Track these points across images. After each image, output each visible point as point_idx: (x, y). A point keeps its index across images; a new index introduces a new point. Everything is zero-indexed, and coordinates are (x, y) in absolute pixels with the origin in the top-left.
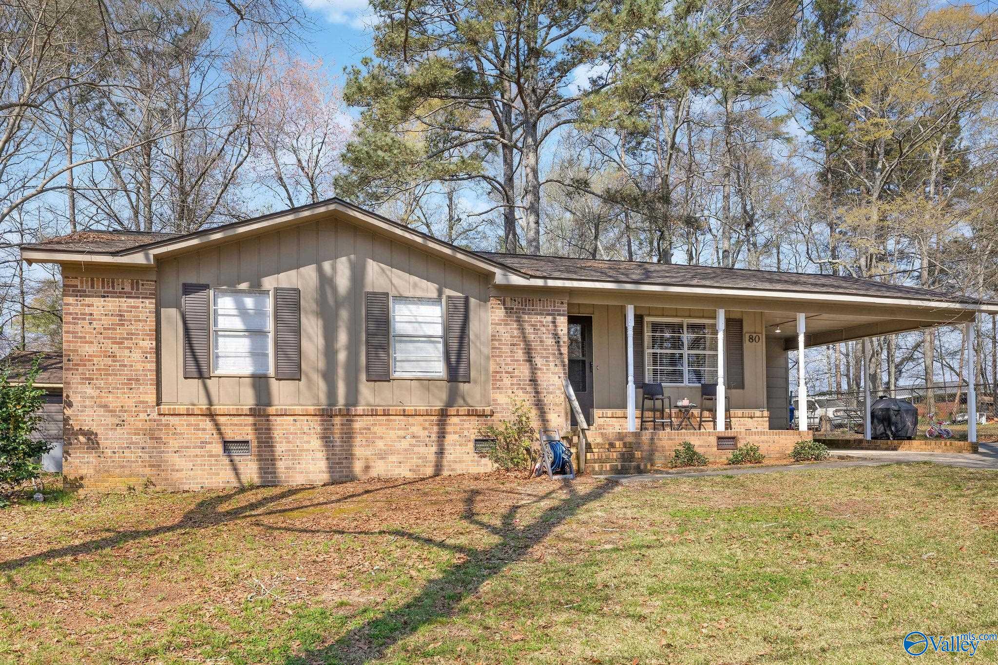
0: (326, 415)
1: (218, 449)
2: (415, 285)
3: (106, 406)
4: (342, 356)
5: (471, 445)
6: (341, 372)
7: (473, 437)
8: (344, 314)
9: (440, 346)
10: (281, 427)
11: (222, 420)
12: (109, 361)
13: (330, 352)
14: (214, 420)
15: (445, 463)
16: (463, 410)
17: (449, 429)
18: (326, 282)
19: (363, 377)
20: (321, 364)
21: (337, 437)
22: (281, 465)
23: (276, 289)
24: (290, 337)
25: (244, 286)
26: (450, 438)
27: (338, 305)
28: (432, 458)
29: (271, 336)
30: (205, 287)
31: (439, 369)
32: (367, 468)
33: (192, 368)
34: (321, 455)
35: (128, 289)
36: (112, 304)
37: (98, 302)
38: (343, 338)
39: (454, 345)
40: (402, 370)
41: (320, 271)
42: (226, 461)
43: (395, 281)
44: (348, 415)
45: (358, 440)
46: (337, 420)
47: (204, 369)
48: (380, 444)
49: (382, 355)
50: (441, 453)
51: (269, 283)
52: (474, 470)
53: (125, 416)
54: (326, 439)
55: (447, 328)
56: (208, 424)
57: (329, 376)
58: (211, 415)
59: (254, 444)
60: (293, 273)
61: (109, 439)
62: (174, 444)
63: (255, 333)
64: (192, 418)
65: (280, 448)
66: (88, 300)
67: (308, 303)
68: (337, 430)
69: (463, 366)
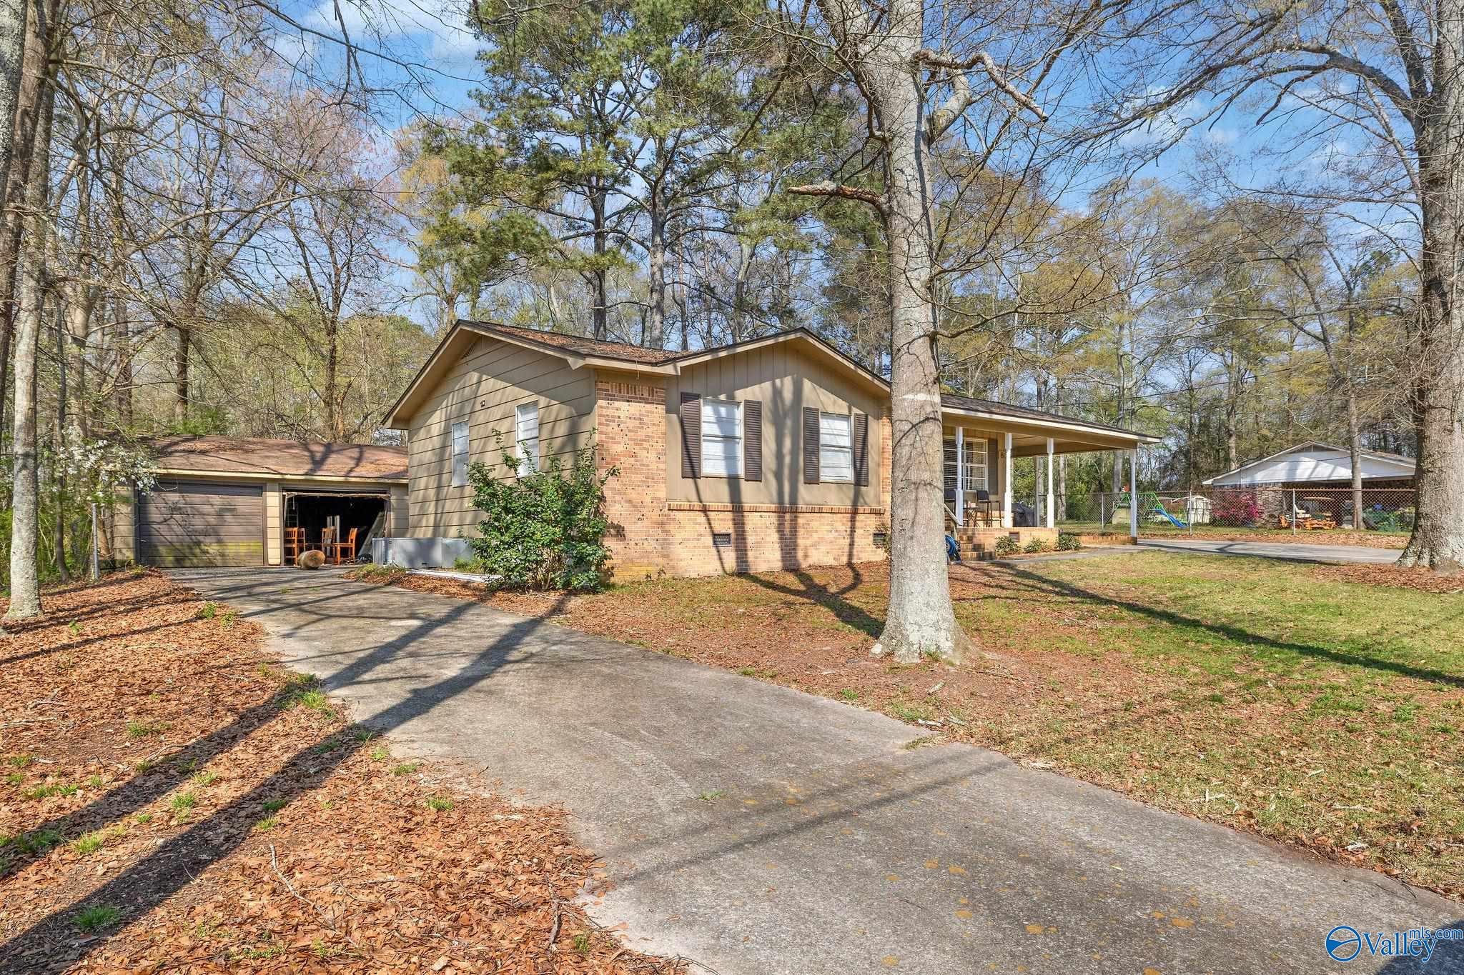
0: (781, 511)
1: (709, 540)
2: (835, 402)
3: (630, 501)
4: (787, 460)
5: (871, 538)
6: (786, 471)
7: (872, 531)
8: (789, 423)
9: (849, 456)
10: (752, 521)
11: (712, 515)
12: (632, 460)
13: (779, 456)
14: (707, 516)
15: (855, 553)
16: (867, 509)
17: (858, 524)
18: (777, 393)
19: (801, 478)
20: (773, 466)
21: (787, 531)
22: (751, 555)
23: (747, 402)
24: (755, 442)
25: (723, 397)
26: (859, 532)
27: (785, 415)
28: (847, 549)
29: (742, 442)
30: (698, 397)
31: (848, 474)
32: (806, 556)
33: (688, 469)
34: (777, 546)
35: (646, 395)
36: (635, 408)
37: (624, 405)
38: (788, 443)
39: (859, 455)
40: (825, 475)
41: (774, 385)
42: (714, 551)
43: (822, 397)
44: (795, 512)
45: (801, 532)
46: (788, 516)
47: (696, 469)
48: (815, 536)
49: (814, 459)
50: (852, 545)
51: (741, 395)
52: (874, 558)
53: (645, 511)
54: (780, 530)
55: (855, 440)
56: (701, 518)
57: (778, 475)
58: (705, 510)
59: (733, 536)
60: (756, 388)
61: (633, 530)
62: (679, 536)
63: (729, 439)
64: (691, 513)
65: (751, 539)
66: (617, 404)
67: (766, 412)
68: (787, 525)
69: (864, 472)
